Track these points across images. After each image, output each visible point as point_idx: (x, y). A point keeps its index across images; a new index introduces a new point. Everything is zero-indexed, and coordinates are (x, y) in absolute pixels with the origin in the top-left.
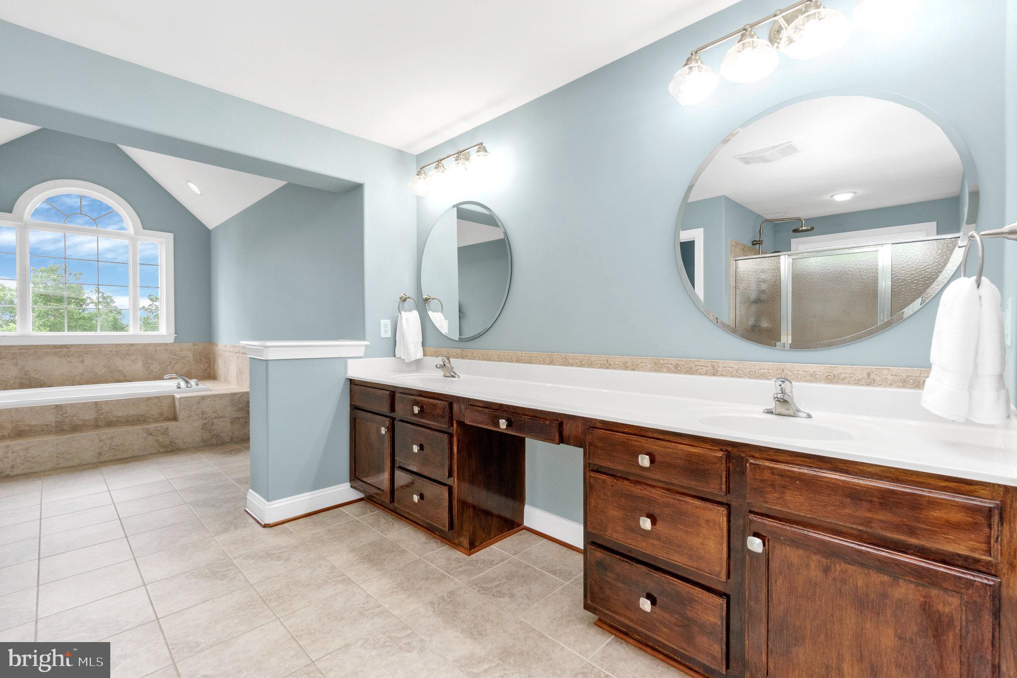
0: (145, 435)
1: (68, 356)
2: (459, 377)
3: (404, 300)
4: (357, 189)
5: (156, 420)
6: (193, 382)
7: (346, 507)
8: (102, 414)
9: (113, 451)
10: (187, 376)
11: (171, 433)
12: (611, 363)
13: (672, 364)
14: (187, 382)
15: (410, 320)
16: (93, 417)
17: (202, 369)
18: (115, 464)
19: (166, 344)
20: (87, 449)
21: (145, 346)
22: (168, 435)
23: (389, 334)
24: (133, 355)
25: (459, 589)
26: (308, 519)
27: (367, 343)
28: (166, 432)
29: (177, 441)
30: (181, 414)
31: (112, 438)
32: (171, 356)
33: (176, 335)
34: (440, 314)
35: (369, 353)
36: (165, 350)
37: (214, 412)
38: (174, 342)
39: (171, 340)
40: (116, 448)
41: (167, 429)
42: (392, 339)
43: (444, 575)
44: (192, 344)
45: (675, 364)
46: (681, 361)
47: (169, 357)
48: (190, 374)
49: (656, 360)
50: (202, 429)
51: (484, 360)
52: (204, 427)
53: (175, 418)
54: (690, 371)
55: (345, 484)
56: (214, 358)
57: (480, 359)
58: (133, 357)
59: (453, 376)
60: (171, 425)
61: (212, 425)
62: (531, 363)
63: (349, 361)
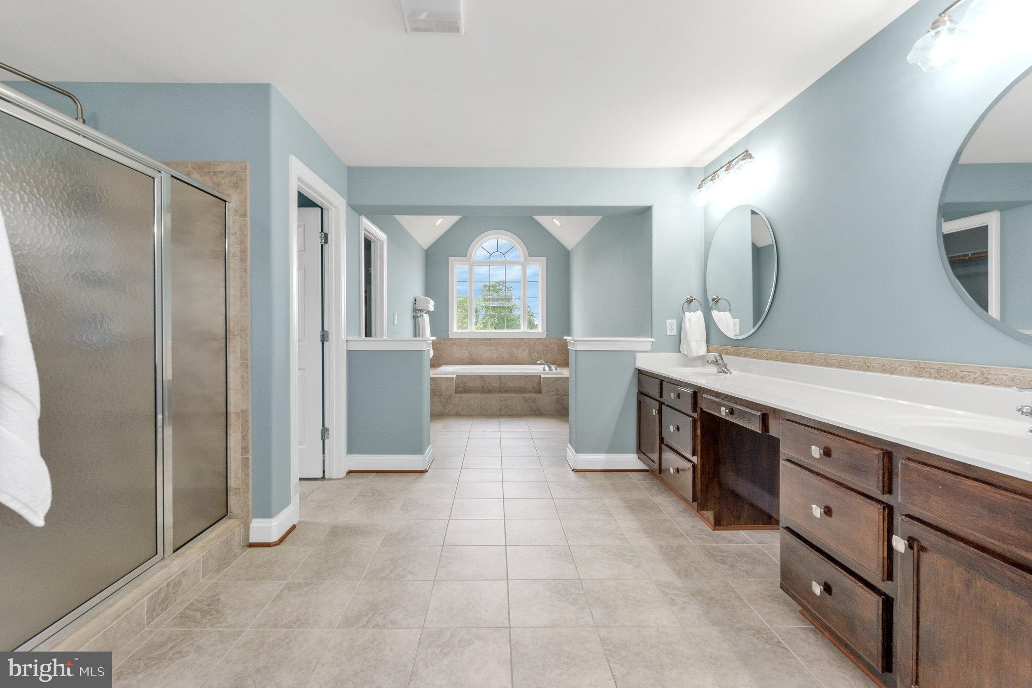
0: (523, 401)
1: (490, 346)
2: (731, 373)
3: (690, 301)
4: (646, 212)
5: (530, 392)
6: (553, 367)
7: (633, 473)
9: (507, 407)
10: (549, 363)
11: (537, 402)
12: (870, 365)
13: (933, 369)
14: (550, 367)
15: (694, 320)
18: (507, 418)
19: (541, 339)
20: (494, 404)
21: (530, 339)
23: (675, 333)
24: (523, 346)
25: (689, 546)
26: (602, 473)
27: (653, 340)
28: (534, 401)
29: (541, 408)
30: (544, 390)
31: (506, 400)
32: (544, 348)
33: (547, 332)
34: (727, 313)
35: (655, 348)
36: (541, 343)
37: (564, 390)
38: (546, 338)
39: (544, 336)
41: (536, 398)
42: (678, 338)
43: (682, 535)
45: (937, 368)
46: (944, 366)
47: (542, 348)
49: (916, 364)
50: (556, 402)
51: (755, 358)
52: (557, 401)
53: (540, 392)
54: (955, 378)
55: (633, 455)
57: (751, 357)
58: (523, 348)
59: (724, 372)
60: (538, 396)
61: (562, 400)
62: (794, 362)
63: (638, 354)
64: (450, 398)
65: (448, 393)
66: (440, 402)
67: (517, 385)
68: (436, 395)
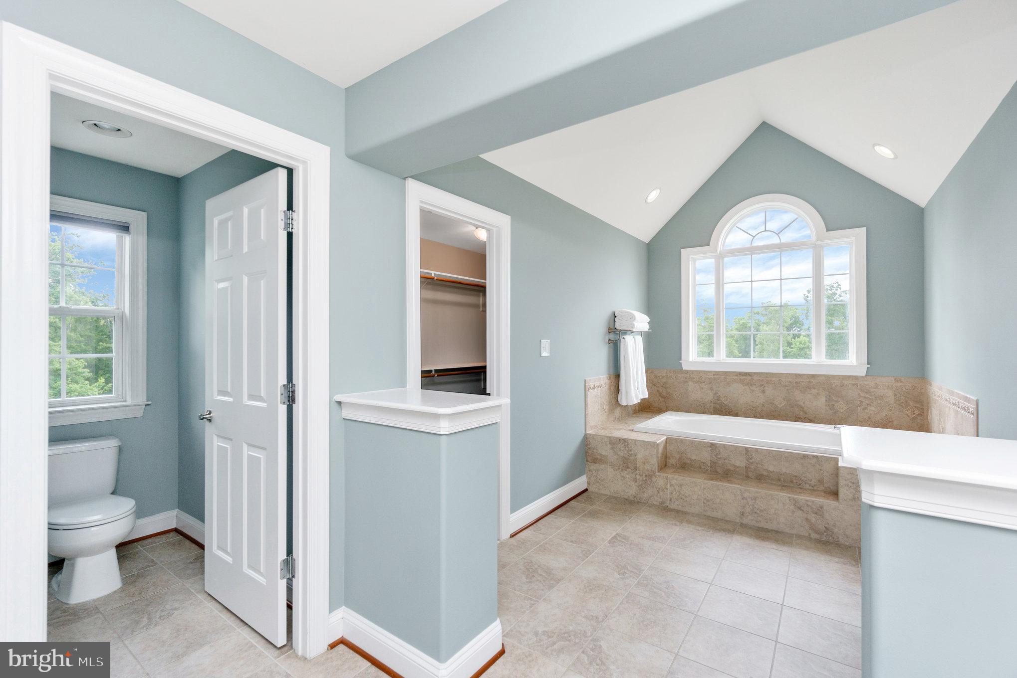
0: (792, 507)
5: (813, 491)
8: (752, 463)
9: (756, 515)
11: (827, 515)
16: (743, 464)
17: (908, 416)
19: (856, 378)
20: (731, 503)
21: (829, 377)
22: (823, 517)
24: (814, 388)
28: (820, 511)
29: (836, 530)
30: (844, 491)
31: (755, 499)
32: (863, 394)
33: (869, 366)
36: (853, 385)
38: (867, 375)
39: (862, 372)
40: (758, 512)
41: (822, 507)
44: (893, 379)
47: (859, 394)
48: (890, 422)
53: (835, 494)
56: (928, 403)
58: (814, 391)
60: (828, 503)
64: (650, 476)
65: (647, 467)
66: (635, 480)
67: (784, 470)
68: (628, 468)
